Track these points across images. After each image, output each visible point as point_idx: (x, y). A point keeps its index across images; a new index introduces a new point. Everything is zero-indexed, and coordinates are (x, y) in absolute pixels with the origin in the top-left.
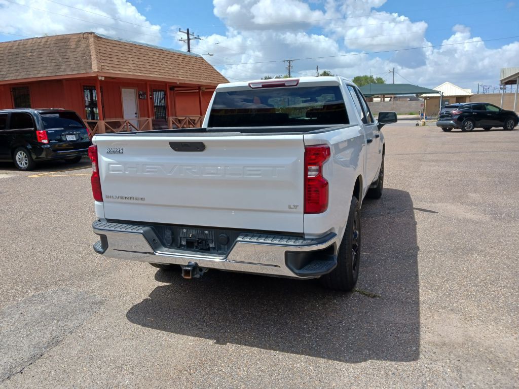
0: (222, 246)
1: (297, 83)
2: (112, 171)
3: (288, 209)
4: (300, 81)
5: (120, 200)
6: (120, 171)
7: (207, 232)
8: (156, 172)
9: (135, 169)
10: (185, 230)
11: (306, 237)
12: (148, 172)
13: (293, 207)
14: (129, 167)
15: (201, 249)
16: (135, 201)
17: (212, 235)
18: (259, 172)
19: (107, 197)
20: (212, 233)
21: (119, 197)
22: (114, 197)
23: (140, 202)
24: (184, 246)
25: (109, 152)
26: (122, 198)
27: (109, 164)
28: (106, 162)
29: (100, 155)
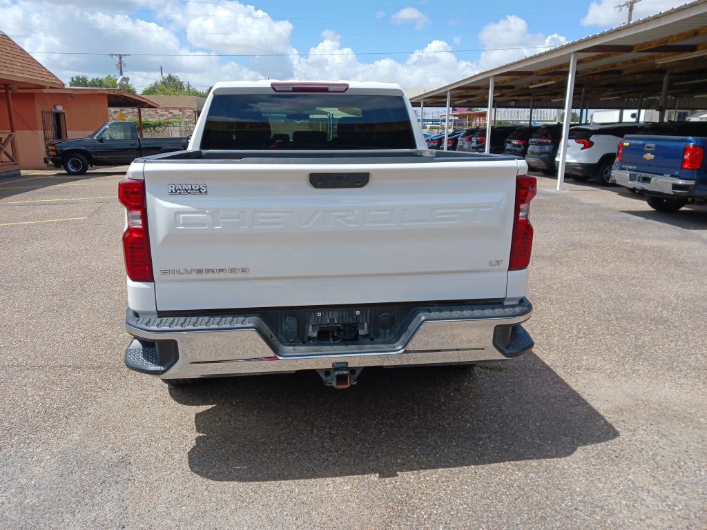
0: (382, 331)
1: (347, 89)
2: (184, 225)
3: (487, 267)
4: (350, 87)
5: (194, 276)
6: (204, 225)
7: (358, 313)
8: (279, 224)
9: (236, 220)
10: (319, 314)
11: (506, 303)
12: (263, 224)
13: (494, 263)
14: (223, 218)
15: (343, 340)
16: (229, 275)
17: (366, 316)
18: (456, 216)
19: (165, 272)
20: (366, 313)
21: (192, 270)
22: (182, 271)
23: (240, 275)
24: (313, 339)
25: (176, 192)
26: (199, 271)
27: (178, 213)
29: (152, 196)
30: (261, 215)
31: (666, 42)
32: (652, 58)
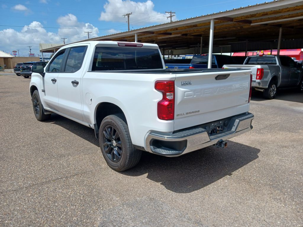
0: (225, 127)
1: (142, 46)
2: (186, 96)
6: (191, 96)
7: (221, 122)
8: (209, 93)
9: (200, 93)
10: (213, 124)
12: (206, 94)
14: (197, 93)
16: (194, 114)
19: (178, 115)
20: (223, 122)
22: (182, 114)
23: (197, 113)
25: (184, 84)
27: (185, 92)
28: (183, 91)
29: (177, 87)
30: (206, 90)
31: (167, 31)
32: (156, 36)
